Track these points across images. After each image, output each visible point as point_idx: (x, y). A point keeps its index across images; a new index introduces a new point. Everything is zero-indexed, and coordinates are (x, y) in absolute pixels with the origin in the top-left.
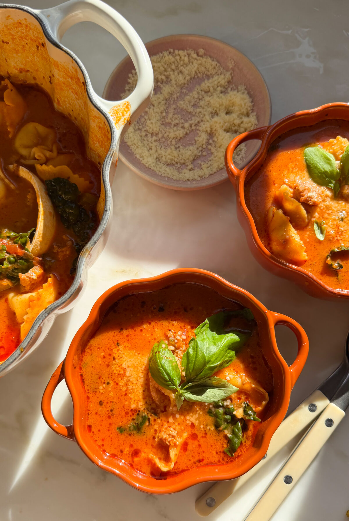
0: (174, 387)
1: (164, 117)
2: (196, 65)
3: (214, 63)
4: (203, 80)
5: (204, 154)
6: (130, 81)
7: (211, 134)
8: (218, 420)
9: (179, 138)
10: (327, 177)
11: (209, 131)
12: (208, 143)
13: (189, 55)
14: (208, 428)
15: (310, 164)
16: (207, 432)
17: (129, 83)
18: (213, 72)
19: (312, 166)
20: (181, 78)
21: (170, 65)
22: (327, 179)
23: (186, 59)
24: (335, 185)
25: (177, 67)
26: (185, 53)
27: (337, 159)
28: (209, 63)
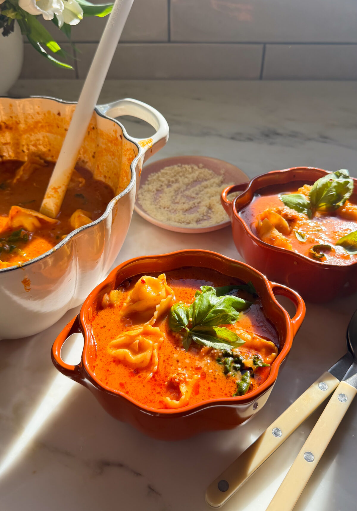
0: (183, 327)
1: (174, 200)
2: (197, 173)
3: (210, 172)
4: (202, 181)
5: (205, 218)
6: (149, 179)
7: (210, 208)
8: (226, 365)
9: (185, 210)
10: (300, 206)
11: (208, 206)
12: (207, 212)
13: (192, 168)
14: (217, 373)
15: (286, 201)
16: (216, 377)
17: (148, 181)
18: (210, 177)
19: (288, 202)
20: (186, 180)
21: (178, 173)
22: (301, 208)
23: (190, 170)
24: (308, 211)
25: (184, 175)
26: (190, 166)
27: (306, 195)
28: (207, 172)
